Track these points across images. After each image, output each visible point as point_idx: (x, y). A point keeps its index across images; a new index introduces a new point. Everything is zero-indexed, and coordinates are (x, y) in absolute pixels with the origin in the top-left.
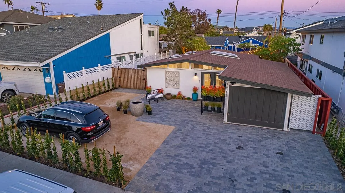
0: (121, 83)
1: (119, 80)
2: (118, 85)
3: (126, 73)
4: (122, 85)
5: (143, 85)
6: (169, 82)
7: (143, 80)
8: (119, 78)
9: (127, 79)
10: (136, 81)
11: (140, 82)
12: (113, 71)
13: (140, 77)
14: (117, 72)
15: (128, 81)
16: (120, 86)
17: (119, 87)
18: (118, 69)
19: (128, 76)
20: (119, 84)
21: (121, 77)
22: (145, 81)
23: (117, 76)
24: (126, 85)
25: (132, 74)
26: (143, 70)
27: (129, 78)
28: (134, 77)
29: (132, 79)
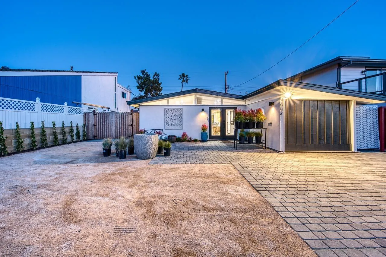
0: (97, 132)
1: (93, 130)
2: (91, 136)
3: (106, 118)
4: (97, 135)
5: (129, 133)
6: (170, 122)
7: (129, 126)
8: (94, 125)
9: (106, 126)
10: (119, 129)
11: (125, 129)
12: (85, 117)
13: (125, 123)
14: (91, 117)
15: (107, 129)
16: (94, 137)
17: (93, 139)
18: (93, 114)
20: (93, 133)
21: (97, 125)
22: (132, 128)
23: (91, 124)
24: (105, 134)
25: (114, 120)
26: (130, 113)
27: (109, 125)
28: (116, 123)
29: (113, 126)
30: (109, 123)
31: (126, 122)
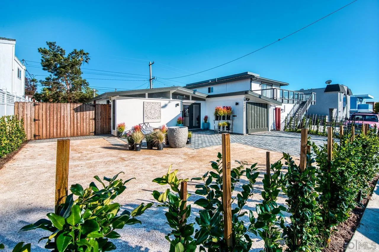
0: (41, 130)
1: (33, 126)
2: (29, 135)
3: (55, 110)
4: (40, 133)
5: (91, 128)
6: (149, 115)
8: (35, 120)
9: (55, 121)
10: (76, 123)
11: (85, 124)
12: (17, 108)
13: (85, 117)
14: (29, 109)
15: (57, 125)
16: (35, 136)
17: (33, 138)
18: (32, 104)
19: (59, 116)
20: (33, 131)
21: (41, 119)
22: (95, 122)
23: (29, 119)
24: (53, 132)
25: (69, 112)
26: (93, 105)
27: (60, 120)
28: (72, 117)
29: (67, 120)
30: (60, 117)
31: (86, 115)
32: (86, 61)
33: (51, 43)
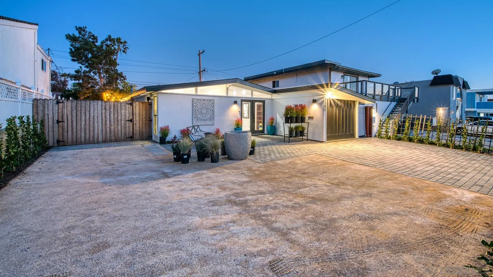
0: (65, 134)
2: (51, 140)
3: (83, 109)
4: (65, 137)
5: (128, 132)
6: (199, 116)
7: (127, 122)
8: (58, 122)
9: (83, 123)
10: (108, 126)
11: (119, 127)
12: (36, 107)
13: (119, 118)
14: (51, 108)
15: (85, 128)
16: (58, 141)
17: (56, 145)
18: (55, 102)
19: (88, 117)
20: (56, 136)
21: (65, 120)
22: (132, 124)
23: (51, 120)
24: (81, 136)
25: (100, 112)
26: (130, 103)
27: (90, 121)
28: (104, 118)
29: (98, 122)
30: (90, 118)
31: (121, 116)
32: (124, 51)
33: (80, 28)
